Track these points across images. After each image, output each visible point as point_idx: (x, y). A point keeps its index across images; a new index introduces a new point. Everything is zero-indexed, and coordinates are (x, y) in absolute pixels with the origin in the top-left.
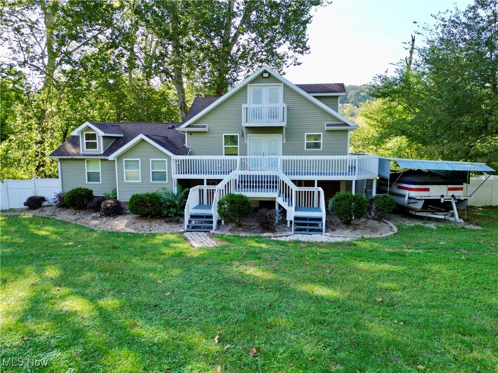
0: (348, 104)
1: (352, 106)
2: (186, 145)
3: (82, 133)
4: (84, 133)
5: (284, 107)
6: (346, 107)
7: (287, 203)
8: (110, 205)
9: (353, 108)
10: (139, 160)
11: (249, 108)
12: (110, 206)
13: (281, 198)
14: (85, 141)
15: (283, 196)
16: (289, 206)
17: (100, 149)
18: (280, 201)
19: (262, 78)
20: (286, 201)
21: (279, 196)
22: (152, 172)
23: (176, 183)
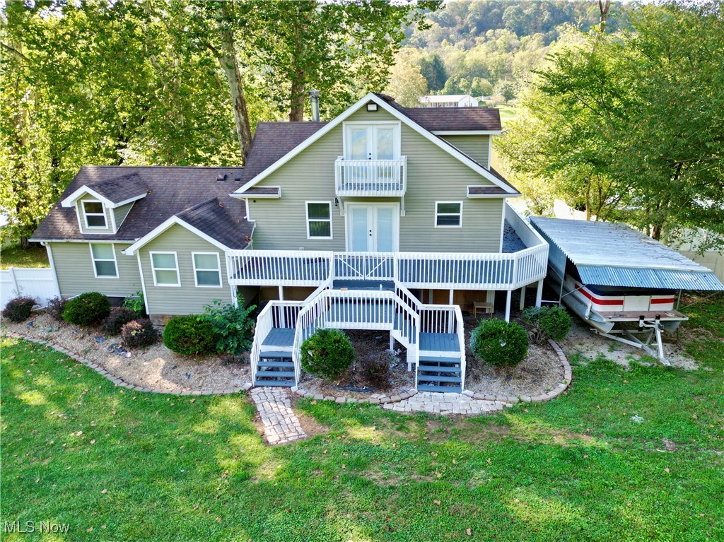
0: (502, 30)
1: (509, 32)
2: (248, 217)
3: (79, 201)
4: (82, 201)
5: (402, 167)
6: (500, 35)
7: (407, 339)
8: (135, 332)
9: (510, 37)
10: (175, 253)
11: (347, 167)
12: (136, 334)
13: (398, 331)
14: (85, 215)
15: (401, 329)
16: (410, 343)
17: (110, 228)
18: (396, 335)
19: (366, 112)
20: (405, 335)
21: (395, 328)
22: (197, 272)
23: (235, 291)
